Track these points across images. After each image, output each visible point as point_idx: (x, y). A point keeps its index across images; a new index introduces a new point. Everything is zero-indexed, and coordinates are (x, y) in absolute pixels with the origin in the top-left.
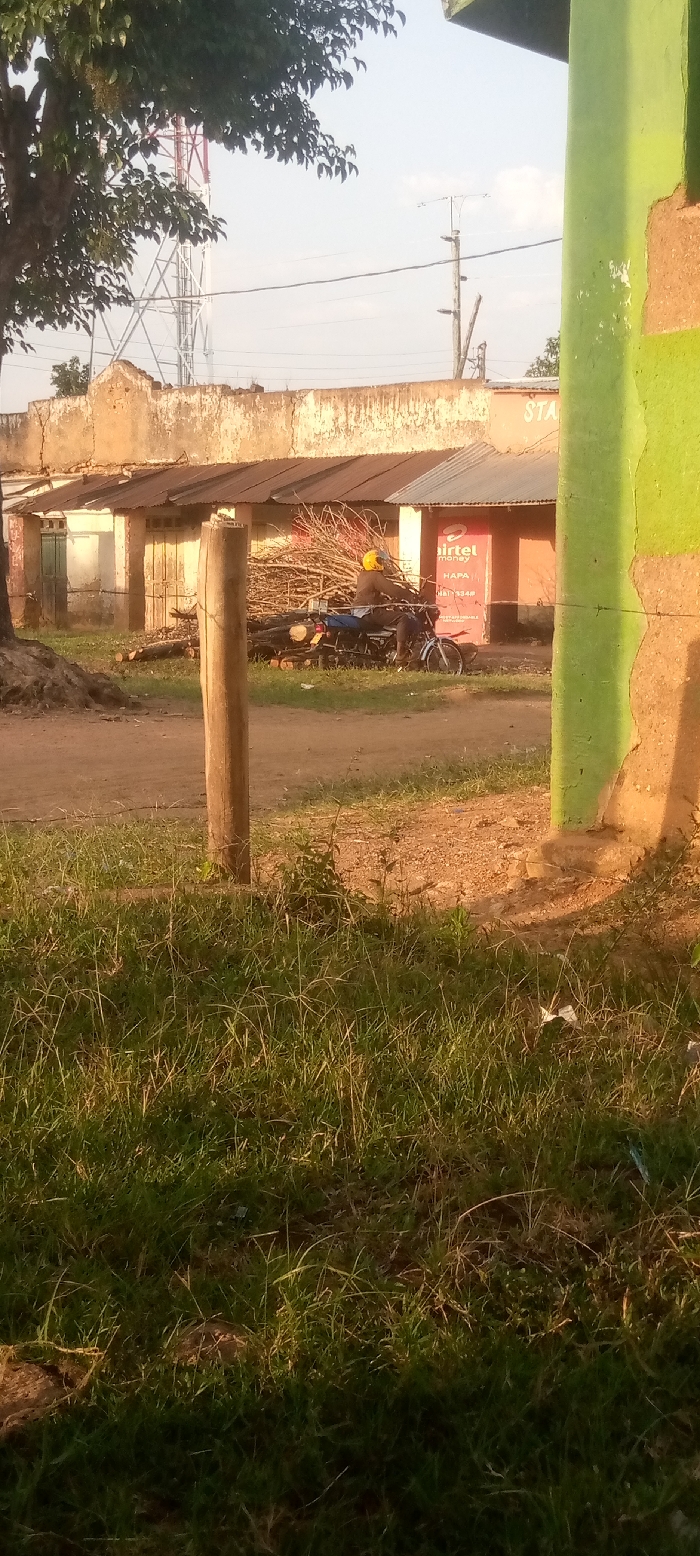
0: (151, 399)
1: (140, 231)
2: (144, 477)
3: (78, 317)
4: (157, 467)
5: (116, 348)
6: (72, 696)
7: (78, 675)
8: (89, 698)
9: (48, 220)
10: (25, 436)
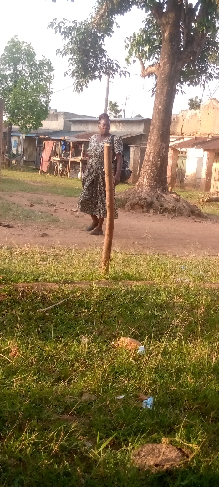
2: (216, 138)
5: (211, 94)
6: (185, 212)
7: (188, 205)
8: (191, 213)
9: (196, 49)
10: (177, 122)
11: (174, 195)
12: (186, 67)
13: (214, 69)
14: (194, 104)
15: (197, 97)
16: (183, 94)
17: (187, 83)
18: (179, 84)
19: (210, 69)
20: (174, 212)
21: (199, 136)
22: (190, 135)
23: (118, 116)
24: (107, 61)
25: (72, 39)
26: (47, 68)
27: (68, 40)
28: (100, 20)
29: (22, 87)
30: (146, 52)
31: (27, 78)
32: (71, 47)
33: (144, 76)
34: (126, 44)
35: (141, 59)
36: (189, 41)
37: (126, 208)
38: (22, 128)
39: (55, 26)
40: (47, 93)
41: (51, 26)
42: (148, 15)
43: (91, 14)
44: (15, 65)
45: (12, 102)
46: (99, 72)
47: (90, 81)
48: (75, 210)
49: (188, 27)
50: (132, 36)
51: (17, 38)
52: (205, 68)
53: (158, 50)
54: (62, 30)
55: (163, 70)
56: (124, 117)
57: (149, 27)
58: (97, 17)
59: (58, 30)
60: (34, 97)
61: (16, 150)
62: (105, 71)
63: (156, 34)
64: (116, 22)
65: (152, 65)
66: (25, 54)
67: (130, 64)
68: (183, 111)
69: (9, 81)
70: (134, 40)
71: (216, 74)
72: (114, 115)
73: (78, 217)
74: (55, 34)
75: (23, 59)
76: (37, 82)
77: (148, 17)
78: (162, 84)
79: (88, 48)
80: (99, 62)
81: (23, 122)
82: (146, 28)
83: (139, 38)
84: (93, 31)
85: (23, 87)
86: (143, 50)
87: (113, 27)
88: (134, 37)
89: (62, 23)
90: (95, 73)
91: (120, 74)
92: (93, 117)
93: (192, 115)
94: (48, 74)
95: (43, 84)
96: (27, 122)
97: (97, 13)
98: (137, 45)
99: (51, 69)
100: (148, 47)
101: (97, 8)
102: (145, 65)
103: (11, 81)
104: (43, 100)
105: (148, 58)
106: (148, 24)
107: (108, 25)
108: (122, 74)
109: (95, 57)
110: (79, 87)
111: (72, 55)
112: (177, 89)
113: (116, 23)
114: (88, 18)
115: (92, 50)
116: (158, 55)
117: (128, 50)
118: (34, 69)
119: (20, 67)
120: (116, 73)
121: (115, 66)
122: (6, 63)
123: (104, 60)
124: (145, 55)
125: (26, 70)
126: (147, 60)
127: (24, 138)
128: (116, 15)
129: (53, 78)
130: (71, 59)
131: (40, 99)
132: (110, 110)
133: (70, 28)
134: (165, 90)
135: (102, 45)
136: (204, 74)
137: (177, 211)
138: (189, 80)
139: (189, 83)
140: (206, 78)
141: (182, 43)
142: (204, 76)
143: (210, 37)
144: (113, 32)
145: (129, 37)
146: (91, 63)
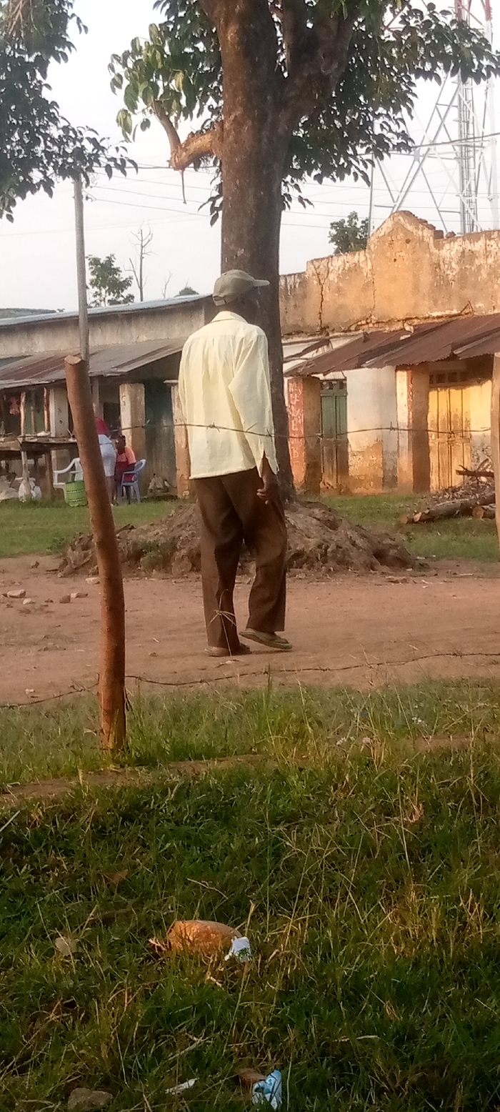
0: (433, 250)
1: (419, 73)
2: (426, 331)
3: (356, 167)
4: (441, 320)
5: (395, 200)
6: (357, 558)
7: (363, 536)
8: (374, 560)
9: (326, 69)
10: (304, 296)
11: (316, 511)
12: (305, 126)
13: (390, 123)
14: (349, 238)
15: (354, 216)
16: (305, 206)
17: (315, 173)
18: (289, 178)
19: (377, 123)
20: (325, 562)
21: (374, 330)
22: (349, 330)
23: (120, 299)
24: (61, 132)
28: (25, 14)
30: (178, 96)
34: (112, 75)
35: (164, 118)
36: (304, 47)
37: (176, 569)
46: (41, 169)
49: (294, 7)
50: (130, 50)
52: (361, 124)
53: (215, 84)
55: (235, 140)
56: (142, 300)
57: (178, 20)
62: (60, 163)
63: (201, 38)
64: (73, 15)
65: (201, 131)
67: (132, 133)
68: (317, 260)
70: (135, 64)
71: (396, 138)
72: (111, 297)
73: (28, 612)
78: (238, 182)
80: (37, 142)
82: (168, 22)
83: (150, 55)
84: (8, 50)
86: (167, 89)
87: (67, 31)
88: (136, 50)
90: (31, 174)
91: (109, 169)
92: (46, 312)
93: (346, 268)
98: (148, 75)
100: (180, 77)
102: (179, 132)
105: (187, 111)
106: (173, 10)
107: (51, 25)
108: (114, 170)
109: (25, 126)
112: (285, 194)
113: (75, 18)
115: (13, 107)
116: (217, 99)
117: (121, 92)
120: (95, 167)
121: (89, 148)
123: (55, 132)
124: (175, 101)
126: (182, 118)
132: (94, 283)
134: (251, 200)
135: (41, 87)
136: (361, 141)
137: (334, 558)
138: (320, 165)
139: (319, 171)
140: (368, 151)
141: (282, 58)
142: (362, 146)
143: (363, 28)
144: (70, 45)
145: (120, 55)
146: (14, 144)
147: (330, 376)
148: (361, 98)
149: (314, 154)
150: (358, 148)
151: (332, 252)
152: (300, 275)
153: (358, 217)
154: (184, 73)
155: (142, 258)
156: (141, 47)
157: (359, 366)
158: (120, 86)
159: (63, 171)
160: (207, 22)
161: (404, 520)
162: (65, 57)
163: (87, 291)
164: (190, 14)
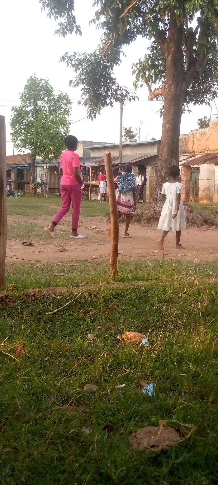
3: (207, 101)
6: (198, 222)
7: (200, 215)
8: (204, 223)
9: (199, 69)
10: (188, 141)
11: (187, 207)
12: (191, 87)
14: (203, 124)
15: (206, 117)
16: (189, 112)
17: (193, 102)
18: (185, 104)
19: (214, 87)
21: (209, 152)
22: (201, 152)
23: (133, 141)
24: (116, 88)
25: (82, 70)
26: (64, 102)
27: (79, 72)
28: (108, 51)
29: (42, 121)
30: (152, 77)
31: (47, 112)
32: (83, 78)
33: (151, 99)
34: (133, 70)
35: (147, 83)
36: (192, 62)
37: (142, 222)
38: (45, 159)
39: (67, 60)
40: (66, 124)
41: (63, 60)
42: (152, 43)
43: (99, 45)
44: (35, 101)
45: (34, 136)
46: (110, 99)
47: (102, 108)
48: (94, 227)
49: (190, 50)
50: (138, 62)
51: (35, 76)
52: (209, 87)
53: (164, 74)
54: (73, 63)
55: (169, 91)
56: (139, 141)
57: (154, 54)
58: (105, 48)
59: (70, 63)
60: (54, 129)
61: (41, 179)
62: (115, 97)
63: (161, 59)
64: (122, 51)
65: (159, 88)
66: (44, 90)
67: (138, 88)
68: (193, 130)
69: (30, 116)
70: (140, 66)
72: (130, 140)
73: (97, 233)
74: (67, 67)
75: (42, 95)
76: (56, 115)
77: (152, 45)
78: (169, 104)
79: (98, 77)
80: (109, 90)
81: (45, 153)
82: (151, 54)
83: (144, 64)
84: (102, 62)
85: (44, 121)
86: (149, 75)
87: (120, 56)
88: (140, 62)
89: (73, 57)
90: (107, 100)
91: (130, 99)
92: (110, 143)
93: (202, 133)
94: (66, 107)
95: (62, 116)
96: (49, 152)
97: (104, 44)
98: (143, 70)
99: (68, 102)
101: (105, 40)
102: (152, 88)
103: (32, 116)
104: (63, 131)
105: (155, 82)
106: (152, 51)
107: (115, 54)
108: (131, 99)
109: (106, 85)
110: (92, 115)
111: (84, 85)
112: (184, 109)
113: (123, 53)
114: (96, 50)
115: (102, 80)
116: (164, 78)
117: (135, 75)
118: (53, 103)
119: (40, 103)
120: (126, 98)
121: (124, 93)
122: (27, 100)
123: (114, 87)
124: (151, 79)
125: (46, 105)
126: (153, 84)
127: (48, 167)
128: (122, 45)
129: (71, 110)
130: (83, 89)
131: (59, 130)
132: (125, 136)
133: (80, 60)
134: (172, 110)
135: (111, 73)
136: (208, 93)
137: (191, 222)
138: (195, 100)
139: (195, 102)
140: (210, 96)
141: (185, 66)
142: (209, 94)
143: (211, 57)
144: (120, 60)
145: (135, 64)
146: (102, 91)
147: (195, 166)
148: (209, 79)
149: (194, 96)
150: (207, 95)
151: (198, 128)
152: (187, 135)
153: (207, 117)
154: (154, 70)
155: (140, 128)
156: (142, 61)
157: (204, 163)
158: (134, 73)
159: (117, 100)
160: (163, 54)
161: (214, 211)
162: (119, 64)
163: (123, 138)
164: (158, 52)
